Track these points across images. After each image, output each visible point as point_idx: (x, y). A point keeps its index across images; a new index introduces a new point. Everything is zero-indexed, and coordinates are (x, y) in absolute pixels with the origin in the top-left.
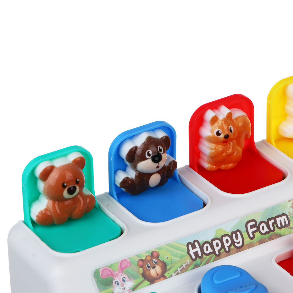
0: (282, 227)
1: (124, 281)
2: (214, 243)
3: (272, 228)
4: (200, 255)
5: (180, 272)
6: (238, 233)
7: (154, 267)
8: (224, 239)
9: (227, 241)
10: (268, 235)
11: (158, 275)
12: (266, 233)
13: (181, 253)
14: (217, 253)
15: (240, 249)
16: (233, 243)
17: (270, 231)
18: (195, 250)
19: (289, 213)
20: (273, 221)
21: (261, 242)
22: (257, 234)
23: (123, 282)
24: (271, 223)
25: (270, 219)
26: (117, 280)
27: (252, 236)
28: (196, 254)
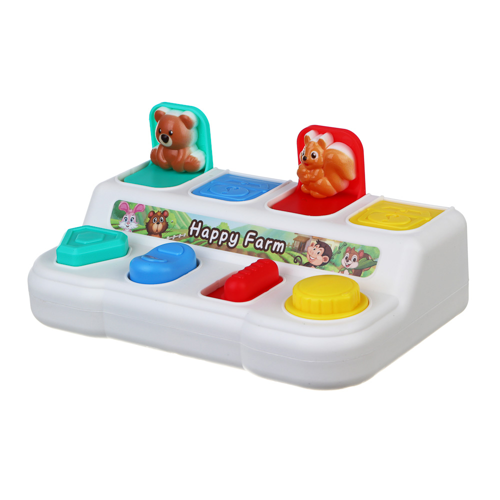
0: (275, 252)
1: (132, 220)
2: (214, 232)
3: (266, 248)
4: (197, 235)
5: (173, 239)
6: (237, 235)
7: (158, 223)
8: (223, 233)
9: (224, 236)
10: (259, 251)
11: (157, 231)
12: (259, 249)
13: (185, 224)
14: (211, 241)
15: (230, 249)
16: (228, 240)
17: (264, 249)
18: (196, 229)
19: (289, 243)
20: (271, 242)
21: (250, 254)
22: (251, 245)
23: (130, 222)
24: (268, 242)
25: (270, 240)
26: (127, 217)
27: (246, 244)
28: (195, 232)
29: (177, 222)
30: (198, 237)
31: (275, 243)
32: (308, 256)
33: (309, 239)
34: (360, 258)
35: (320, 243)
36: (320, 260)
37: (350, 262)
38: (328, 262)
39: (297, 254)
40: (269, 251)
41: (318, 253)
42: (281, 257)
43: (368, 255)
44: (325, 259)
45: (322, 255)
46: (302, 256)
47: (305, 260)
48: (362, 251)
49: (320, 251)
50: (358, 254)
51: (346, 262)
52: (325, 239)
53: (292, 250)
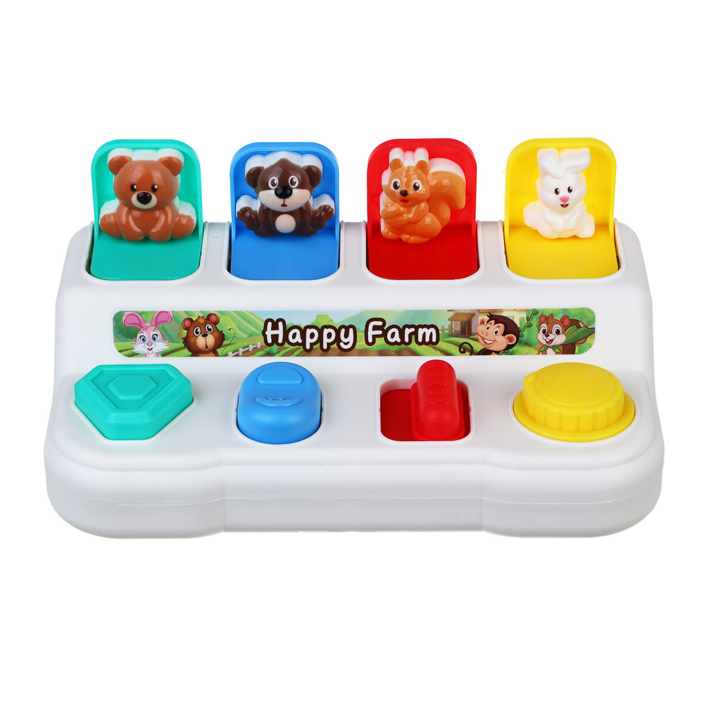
0: (424, 342)
1: (154, 339)
2: (309, 332)
3: (407, 340)
4: (280, 341)
5: (241, 354)
6: (351, 330)
7: (205, 335)
8: (326, 331)
9: (329, 335)
10: (396, 347)
11: (207, 347)
12: (396, 343)
13: (253, 329)
14: (308, 347)
15: (344, 352)
16: (338, 340)
17: (403, 342)
18: (275, 332)
19: (443, 327)
20: (413, 330)
21: (382, 353)
22: (380, 341)
23: (152, 341)
24: (408, 331)
25: (409, 327)
26: (145, 335)
27: (370, 340)
28: (275, 337)
29: (239, 328)
30: (282, 344)
31: (420, 330)
32: (480, 339)
33: (474, 315)
34: (565, 328)
35: (495, 317)
36: (502, 342)
37: (551, 337)
38: (516, 343)
39: (461, 340)
40: (413, 343)
41: (496, 333)
42: (436, 349)
43: (577, 321)
44: (511, 340)
45: (504, 335)
46: (470, 341)
47: (478, 347)
48: (565, 317)
49: (498, 329)
50: (561, 322)
51: (545, 338)
52: (501, 311)
53: (451, 335)
